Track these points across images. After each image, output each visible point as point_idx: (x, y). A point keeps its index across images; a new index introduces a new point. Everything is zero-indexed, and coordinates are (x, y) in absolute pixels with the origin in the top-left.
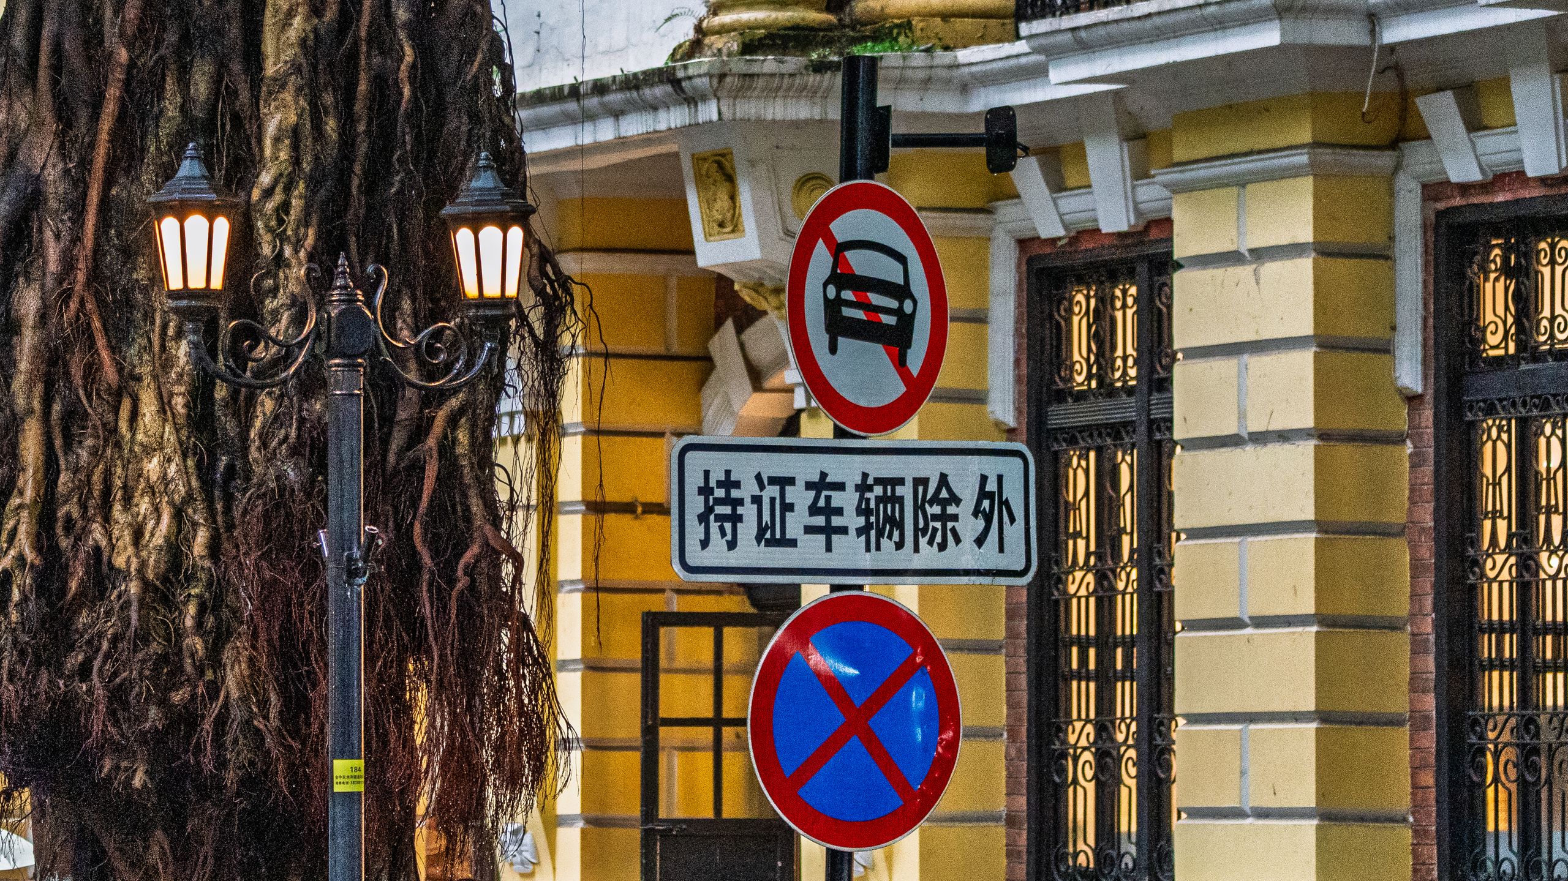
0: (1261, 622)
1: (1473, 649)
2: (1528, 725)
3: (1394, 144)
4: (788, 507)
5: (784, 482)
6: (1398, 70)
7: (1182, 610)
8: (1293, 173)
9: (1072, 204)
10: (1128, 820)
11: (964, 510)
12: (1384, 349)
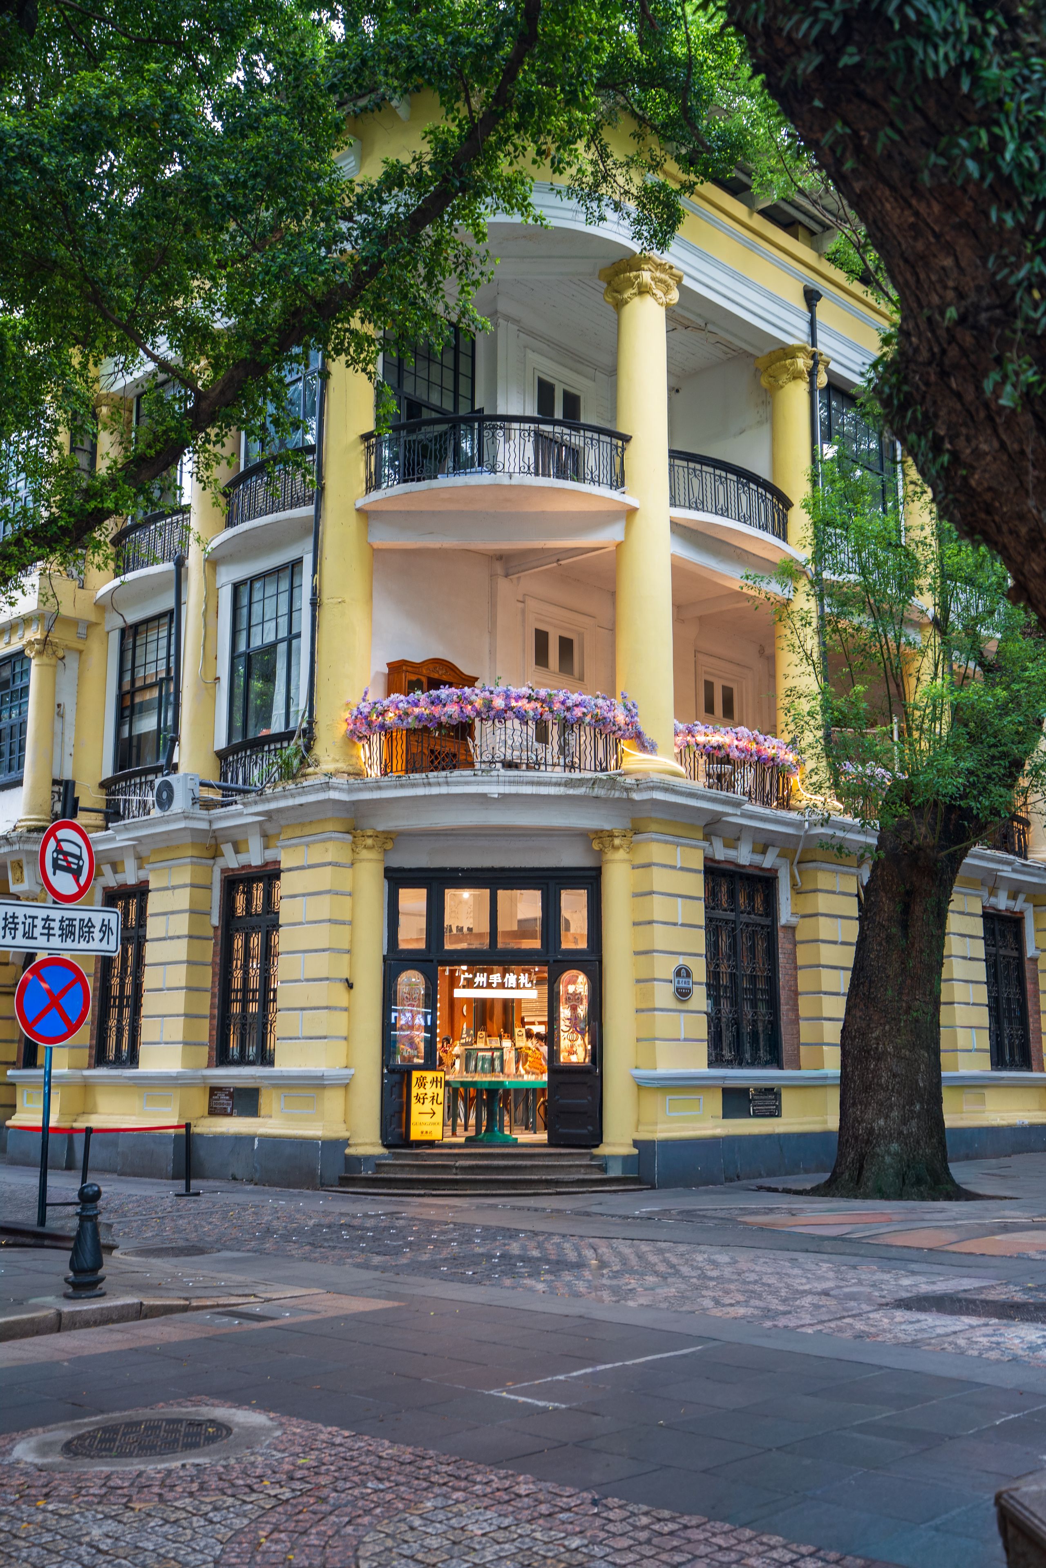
0: (169, 989)
1: (229, 996)
2: (244, 1017)
3: (213, 858)
4: (34, 926)
5: (34, 918)
6: (216, 838)
7: (145, 986)
8: (185, 865)
9: (118, 876)
10: (125, 1047)
11: (96, 930)
12: (208, 914)
